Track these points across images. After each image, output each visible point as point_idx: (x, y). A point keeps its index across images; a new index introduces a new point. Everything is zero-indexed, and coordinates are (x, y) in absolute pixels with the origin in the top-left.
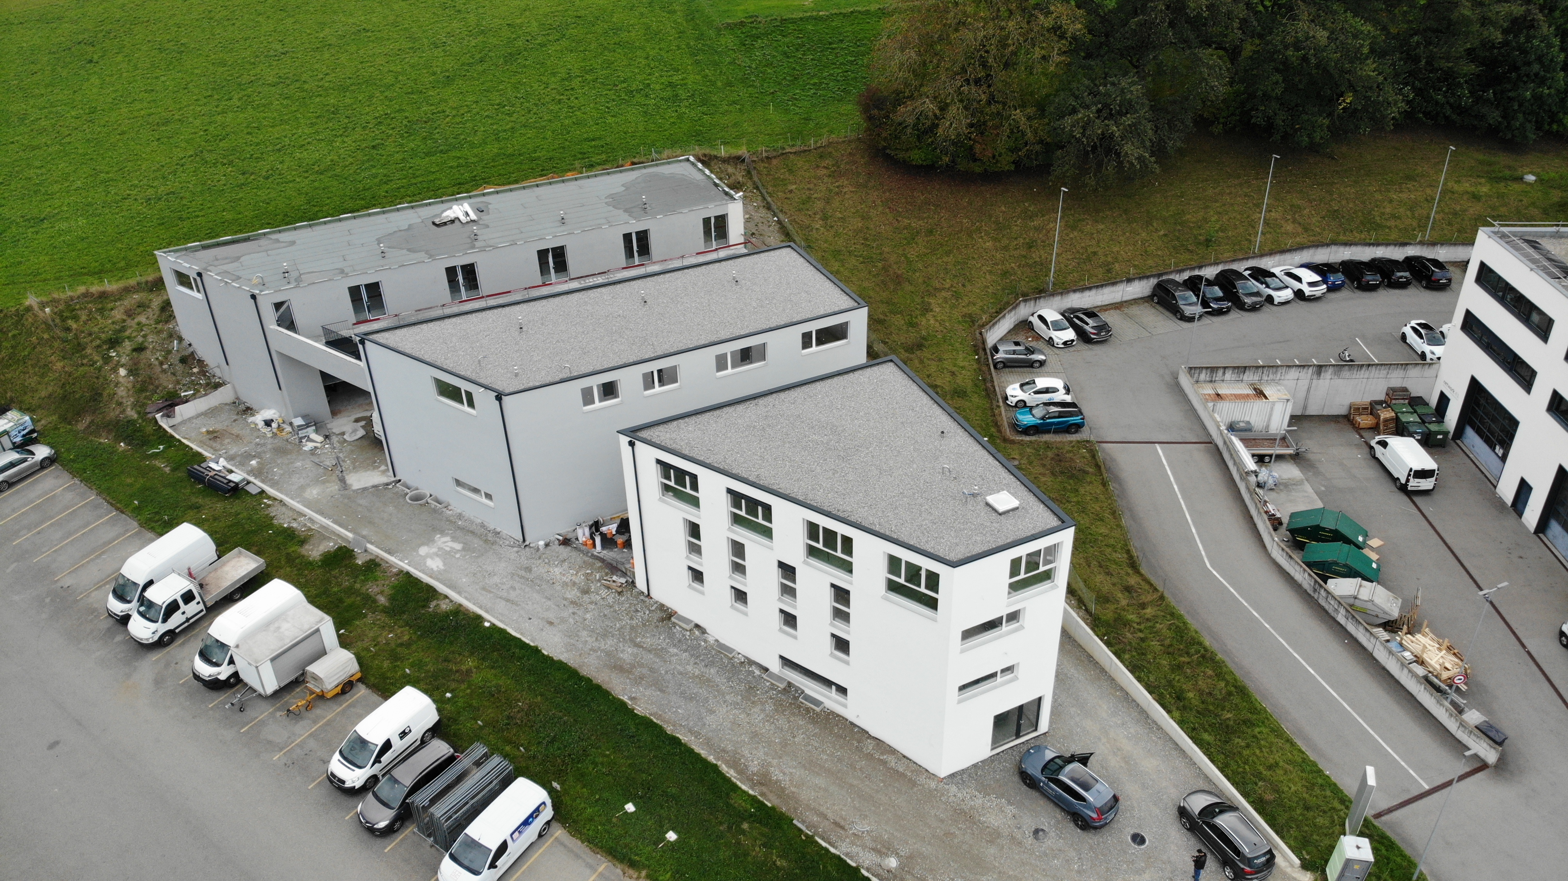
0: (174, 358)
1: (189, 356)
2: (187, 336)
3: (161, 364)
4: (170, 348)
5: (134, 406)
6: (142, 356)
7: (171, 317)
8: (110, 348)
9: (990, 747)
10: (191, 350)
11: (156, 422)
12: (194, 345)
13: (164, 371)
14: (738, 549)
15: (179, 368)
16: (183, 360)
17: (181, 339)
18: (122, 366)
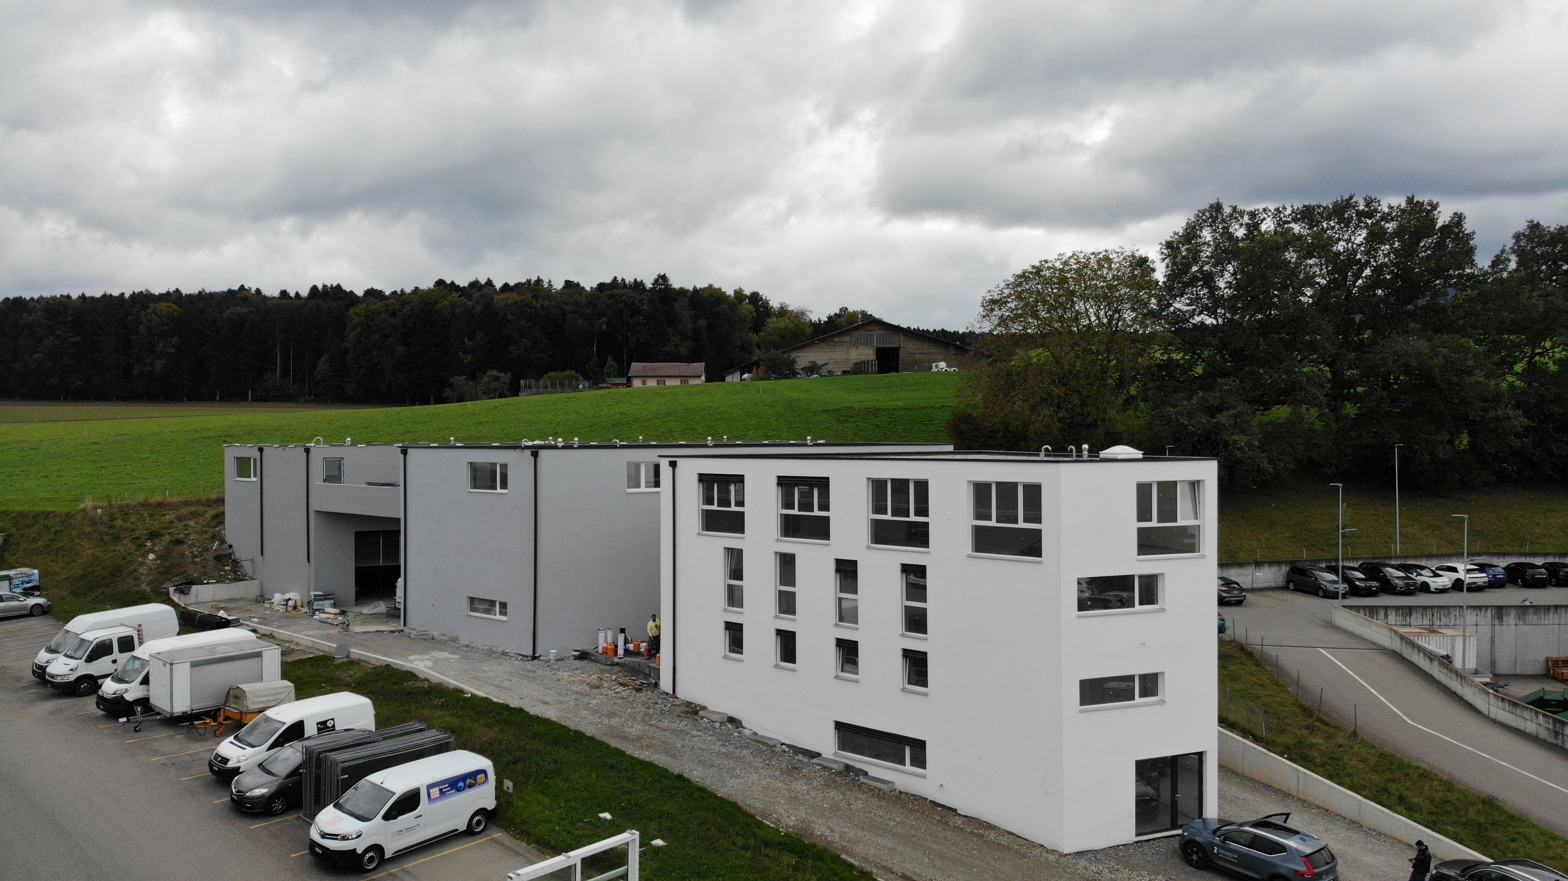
0: (209, 556)
1: (226, 555)
2: (230, 539)
3: (195, 556)
4: (209, 547)
5: (150, 583)
6: (178, 548)
7: (222, 523)
8: (148, 539)
9: (1134, 832)
10: (229, 551)
11: (168, 594)
12: (235, 548)
13: (195, 563)
14: (787, 563)
15: (211, 563)
16: (218, 558)
17: (223, 542)
18: (153, 552)
